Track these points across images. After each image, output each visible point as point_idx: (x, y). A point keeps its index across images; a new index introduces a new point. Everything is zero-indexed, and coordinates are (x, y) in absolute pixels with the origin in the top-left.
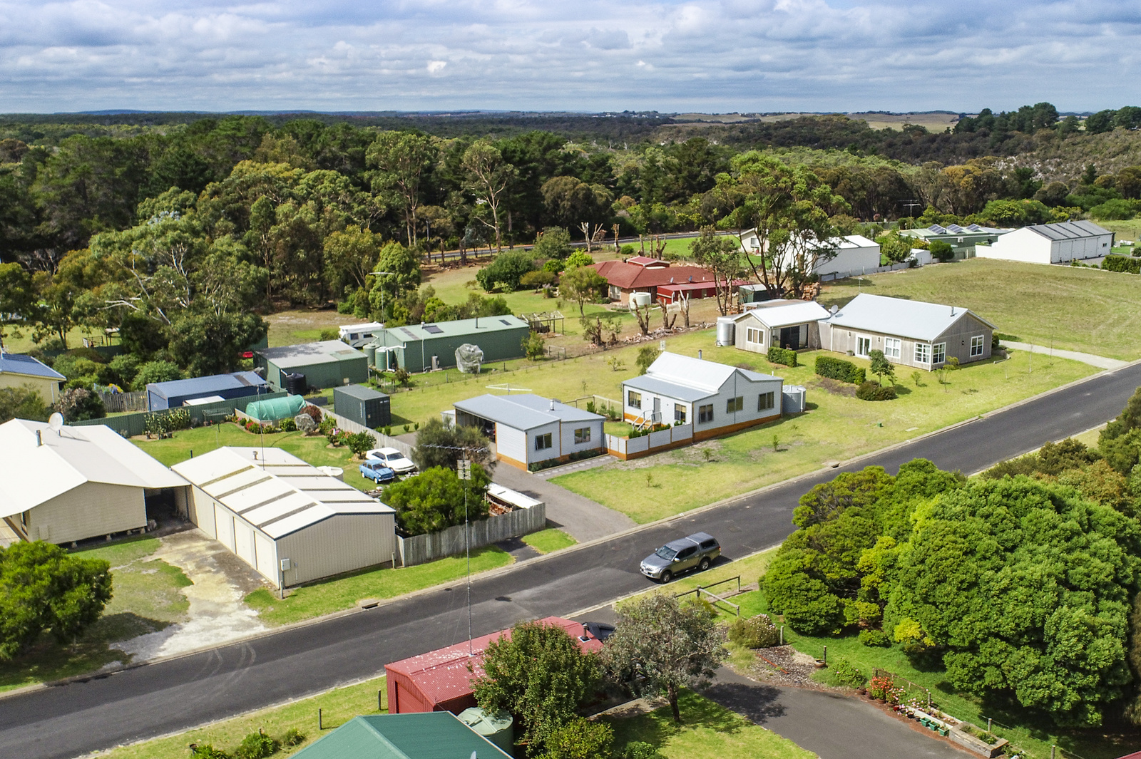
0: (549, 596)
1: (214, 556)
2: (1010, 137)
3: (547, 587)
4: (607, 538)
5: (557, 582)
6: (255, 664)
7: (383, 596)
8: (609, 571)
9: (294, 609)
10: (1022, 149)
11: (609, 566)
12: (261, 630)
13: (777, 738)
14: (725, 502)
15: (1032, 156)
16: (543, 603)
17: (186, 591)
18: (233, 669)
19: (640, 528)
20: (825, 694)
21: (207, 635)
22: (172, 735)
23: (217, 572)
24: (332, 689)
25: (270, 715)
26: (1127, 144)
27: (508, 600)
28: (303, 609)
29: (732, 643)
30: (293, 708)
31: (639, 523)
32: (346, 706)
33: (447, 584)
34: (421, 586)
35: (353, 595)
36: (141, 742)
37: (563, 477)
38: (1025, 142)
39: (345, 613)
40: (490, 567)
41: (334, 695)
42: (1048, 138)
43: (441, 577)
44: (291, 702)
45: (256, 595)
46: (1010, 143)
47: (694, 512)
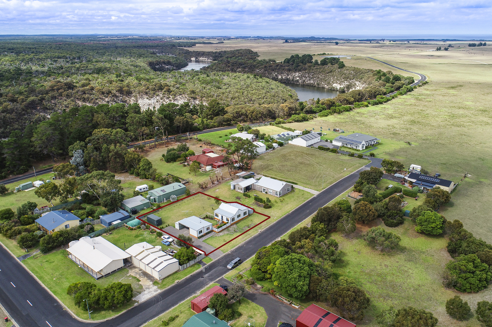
0: (211, 275)
1: (142, 273)
2: (299, 66)
3: (210, 273)
4: (218, 258)
5: (212, 271)
6: (163, 300)
7: (180, 279)
8: (221, 267)
9: (164, 285)
10: (303, 70)
11: (221, 266)
12: (159, 291)
13: (256, 305)
14: (240, 245)
15: (305, 72)
16: (211, 277)
17: (140, 283)
18: (159, 302)
19: (224, 254)
20: (263, 294)
21: (150, 294)
22: (156, 318)
23: (144, 277)
24: (179, 304)
25: (170, 312)
26: (331, 70)
27: (203, 277)
28: (165, 285)
29: (246, 284)
30: (174, 309)
31: (224, 253)
32: (183, 307)
33: (191, 275)
34: (186, 276)
35: (174, 280)
36: (151, 321)
37: (206, 240)
38: (304, 68)
39: (173, 285)
40: (198, 269)
41: (180, 305)
42: (310, 67)
43: (189, 272)
44: (173, 308)
45: (155, 282)
46: (300, 67)
47: (234, 248)
